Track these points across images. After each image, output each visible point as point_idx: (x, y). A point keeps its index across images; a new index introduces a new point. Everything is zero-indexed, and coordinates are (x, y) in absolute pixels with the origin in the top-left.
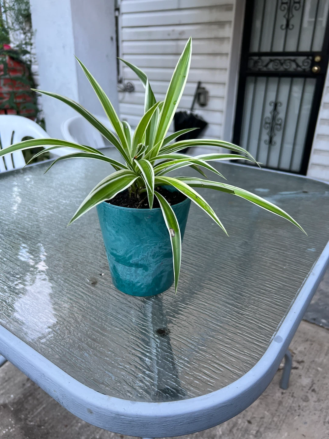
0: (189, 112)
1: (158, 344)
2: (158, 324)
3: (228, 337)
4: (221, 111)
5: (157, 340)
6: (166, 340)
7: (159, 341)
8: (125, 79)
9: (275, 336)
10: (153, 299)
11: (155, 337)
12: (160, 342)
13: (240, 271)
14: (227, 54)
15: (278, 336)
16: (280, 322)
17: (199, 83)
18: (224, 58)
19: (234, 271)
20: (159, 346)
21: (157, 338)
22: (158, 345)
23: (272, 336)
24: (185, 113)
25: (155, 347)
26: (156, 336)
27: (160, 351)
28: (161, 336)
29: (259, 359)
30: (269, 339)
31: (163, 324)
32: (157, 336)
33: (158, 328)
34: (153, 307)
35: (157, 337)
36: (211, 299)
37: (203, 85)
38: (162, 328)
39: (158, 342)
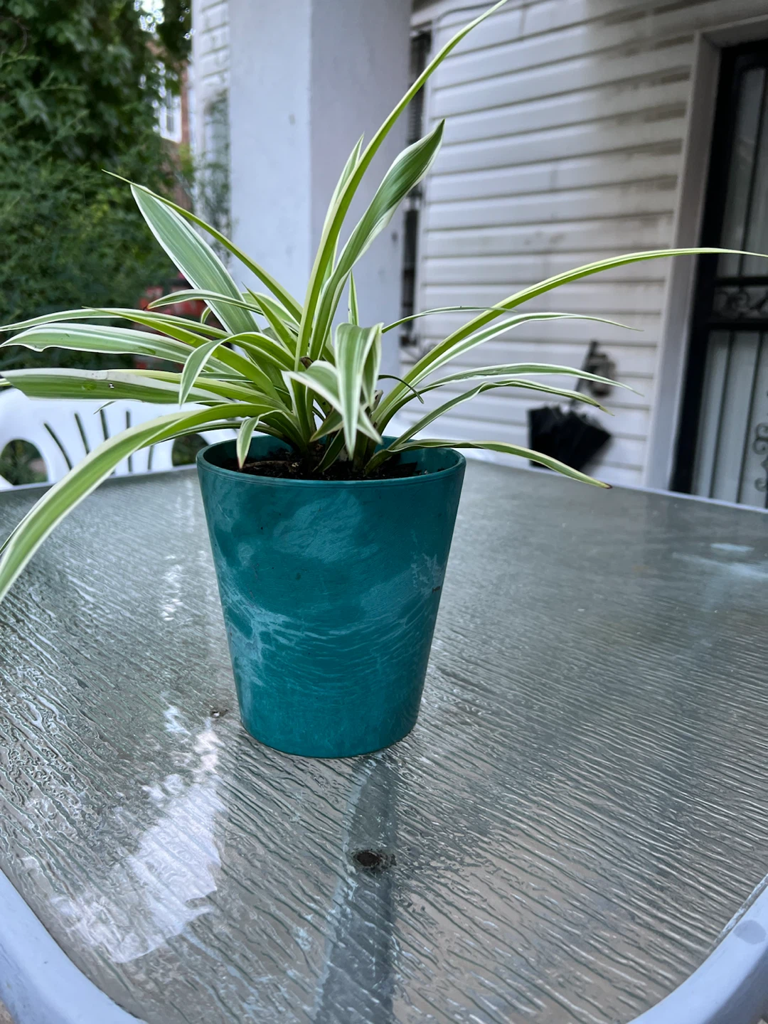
0: (565, 409)
1: (351, 893)
2: (367, 837)
3: (578, 904)
4: (646, 409)
5: (350, 880)
6: (377, 885)
7: (354, 884)
8: (425, 337)
9: (738, 920)
10: (367, 770)
11: (346, 870)
12: (358, 889)
13: (645, 727)
14: (661, 281)
15: (751, 922)
16: (763, 881)
17: (594, 345)
18: (654, 289)
19: (624, 725)
20: (350, 898)
21: (351, 875)
22: (347, 895)
23: (728, 919)
24: (557, 410)
25: (341, 900)
26: (352, 868)
27: (352, 914)
28: (365, 871)
29: (677, 986)
30: (718, 929)
31: (379, 840)
32: (354, 870)
33: (361, 847)
34: (364, 791)
35: (352, 872)
36: (545, 790)
37: (602, 350)
38: (375, 850)
39: (350, 887)
